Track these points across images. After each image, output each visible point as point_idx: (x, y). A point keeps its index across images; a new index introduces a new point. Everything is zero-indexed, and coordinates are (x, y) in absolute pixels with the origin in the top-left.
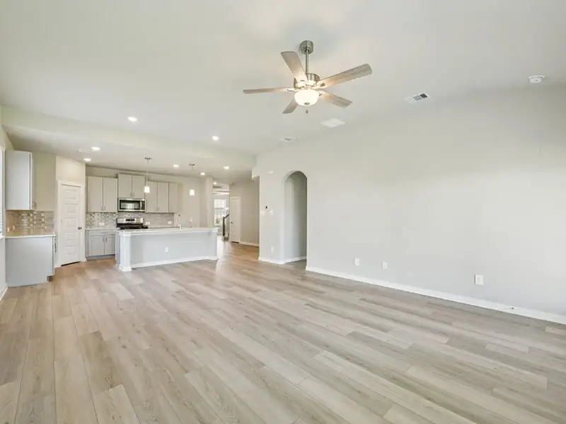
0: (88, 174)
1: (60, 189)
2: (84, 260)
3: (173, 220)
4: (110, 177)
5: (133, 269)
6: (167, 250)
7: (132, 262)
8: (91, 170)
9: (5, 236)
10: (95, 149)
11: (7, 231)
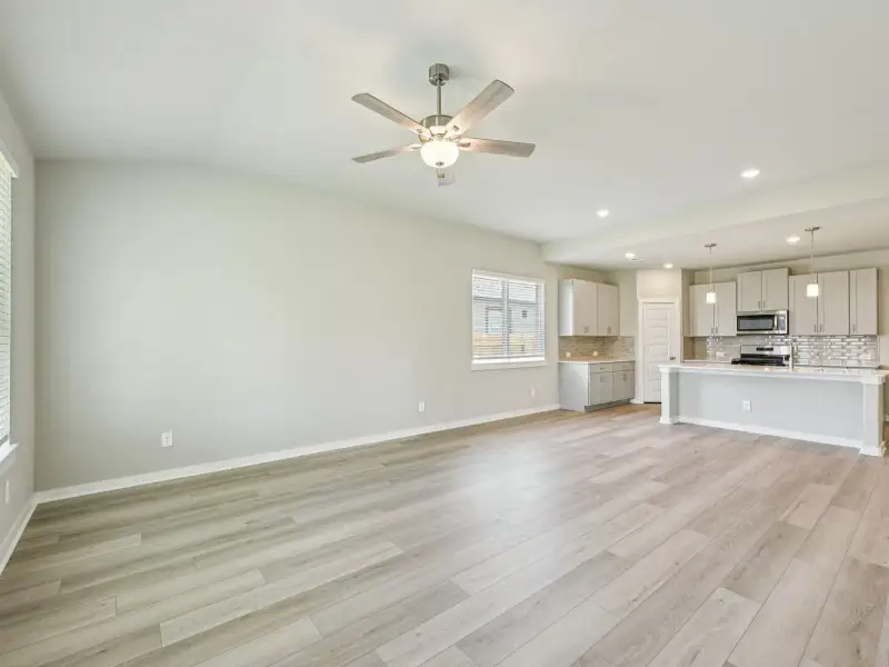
1: (641, 309)
5: (676, 423)
8: (692, 277)
9: (556, 359)
10: (630, 256)
11: (562, 356)
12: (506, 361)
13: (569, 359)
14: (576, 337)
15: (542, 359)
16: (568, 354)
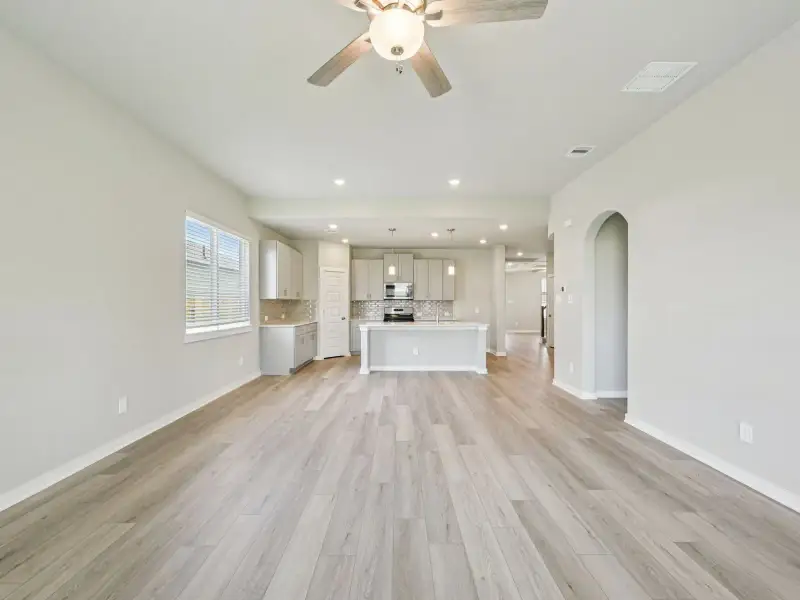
0: (352, 257)
1: (322, 276)
2: (349, 355)
3: (451, 312)
4: (377, 259)
5: (372, 372)
6: (415, 352)
7: (369, 365)
8: (355, 252)
9: (258, 324)
10: (333, 227)
11: (262, 320)
12: (215, 328)
13: (266, 323)
14: (277, 300)
15: (247, 324)
16: (266, 318)
